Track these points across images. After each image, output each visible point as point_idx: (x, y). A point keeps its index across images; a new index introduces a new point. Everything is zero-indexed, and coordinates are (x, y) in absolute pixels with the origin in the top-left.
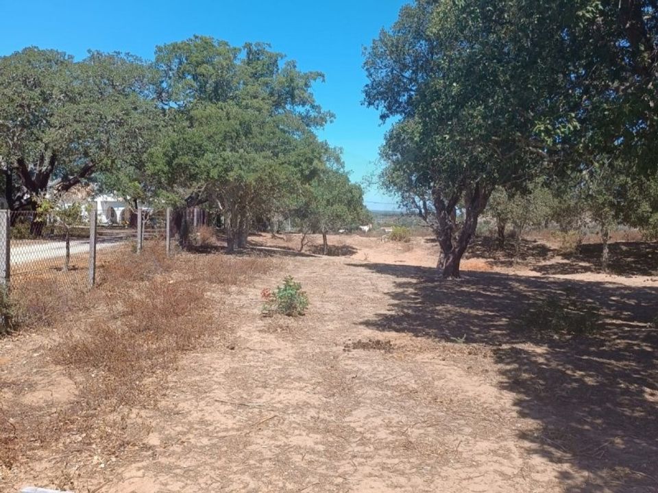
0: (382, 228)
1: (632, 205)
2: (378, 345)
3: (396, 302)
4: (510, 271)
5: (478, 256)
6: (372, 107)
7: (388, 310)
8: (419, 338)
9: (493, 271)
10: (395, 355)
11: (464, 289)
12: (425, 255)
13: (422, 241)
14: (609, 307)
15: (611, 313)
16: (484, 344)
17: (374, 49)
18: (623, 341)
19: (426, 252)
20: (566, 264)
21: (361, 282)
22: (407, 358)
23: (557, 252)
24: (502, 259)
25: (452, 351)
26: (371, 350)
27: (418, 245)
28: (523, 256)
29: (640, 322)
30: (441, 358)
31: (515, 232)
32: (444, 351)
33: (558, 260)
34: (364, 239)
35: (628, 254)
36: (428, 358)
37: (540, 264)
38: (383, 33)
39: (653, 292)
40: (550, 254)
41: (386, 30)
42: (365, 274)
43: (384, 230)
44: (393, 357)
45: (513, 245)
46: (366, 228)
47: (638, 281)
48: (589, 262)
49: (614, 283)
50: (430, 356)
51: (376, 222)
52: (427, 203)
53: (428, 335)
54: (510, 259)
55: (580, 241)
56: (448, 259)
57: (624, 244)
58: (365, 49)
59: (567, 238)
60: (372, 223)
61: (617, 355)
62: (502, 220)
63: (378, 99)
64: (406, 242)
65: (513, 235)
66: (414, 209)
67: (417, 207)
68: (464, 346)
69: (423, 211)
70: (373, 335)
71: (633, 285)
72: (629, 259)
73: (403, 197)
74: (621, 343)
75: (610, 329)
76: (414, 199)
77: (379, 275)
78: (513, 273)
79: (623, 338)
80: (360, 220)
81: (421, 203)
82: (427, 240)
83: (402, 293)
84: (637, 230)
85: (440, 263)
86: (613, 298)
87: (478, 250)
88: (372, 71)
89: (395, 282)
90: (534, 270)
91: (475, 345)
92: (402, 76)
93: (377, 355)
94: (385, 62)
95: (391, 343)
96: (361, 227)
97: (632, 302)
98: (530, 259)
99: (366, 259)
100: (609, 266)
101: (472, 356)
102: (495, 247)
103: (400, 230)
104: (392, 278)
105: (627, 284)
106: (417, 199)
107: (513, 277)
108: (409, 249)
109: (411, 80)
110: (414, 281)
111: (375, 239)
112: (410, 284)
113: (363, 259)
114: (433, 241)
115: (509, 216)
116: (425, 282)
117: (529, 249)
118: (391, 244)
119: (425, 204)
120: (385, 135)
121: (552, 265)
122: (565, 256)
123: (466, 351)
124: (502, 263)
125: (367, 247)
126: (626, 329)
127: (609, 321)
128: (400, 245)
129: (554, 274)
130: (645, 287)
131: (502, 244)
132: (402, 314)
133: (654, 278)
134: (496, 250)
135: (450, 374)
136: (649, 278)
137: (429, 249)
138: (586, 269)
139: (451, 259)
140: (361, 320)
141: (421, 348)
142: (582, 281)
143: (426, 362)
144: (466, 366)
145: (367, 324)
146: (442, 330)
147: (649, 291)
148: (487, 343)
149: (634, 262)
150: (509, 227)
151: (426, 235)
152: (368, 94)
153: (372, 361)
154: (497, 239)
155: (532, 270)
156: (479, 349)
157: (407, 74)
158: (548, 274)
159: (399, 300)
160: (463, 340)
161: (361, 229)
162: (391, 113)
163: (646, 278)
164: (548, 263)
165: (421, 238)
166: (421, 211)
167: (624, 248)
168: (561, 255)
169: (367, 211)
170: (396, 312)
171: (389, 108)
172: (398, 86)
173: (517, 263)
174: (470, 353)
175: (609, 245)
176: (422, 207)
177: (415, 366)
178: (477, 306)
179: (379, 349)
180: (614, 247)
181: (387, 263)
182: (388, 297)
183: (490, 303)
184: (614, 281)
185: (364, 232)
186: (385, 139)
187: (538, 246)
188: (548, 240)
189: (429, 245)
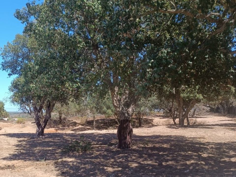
0: (13, 119)
1: (101, 108)
2: (9, 167)
3: (18, 148)
4: (64, 132)
5: (52, 127)
6: (4, 71)
7: (14, 152)
8: (27, 162)
9: (57, 133)
10: (16, 170)
11: (46, 140)
12: (31, 129)
13: (30, 123)
14: (95, 141)
15: (95, 143)
16: (52, 160)
17: (5, 48)
18: (99, 152)
19: (32, 127)
20: (82, 128)
21: (3, 142)
22: (21, 170)
23: (80, 124)
24: (61, 128)
25: (39, 165)
26: (5, 170)
27: (29, 125)
28: (68, 126)
29: (104, 145)
30: (35, 168)
31: (65, 118)
32: (36, 165)
33: (80, 126)
34: (5, 124)
35: (101, 123)
36: (30, 169)
37: (74, 128)
38: (8, 43)
39: (108, 135)
40: (77, 125)
41: (10, 42)
42: (4, 138)
43: (14, 119)
44: (15, 171)
45: (64, 123)
46: (6, 119)
47: (104, 132)
48: (90, 126)
49: (97, 133)
50: (31, 168)
51: (11, 116)
52: (31, 108)
53: (30, 160)
54: (64, 128)
55: (87, 119)
56: (40, 129)
57: (100, 120)
58: (1, 48)
59: (83, 119)
60: (9, 117)
61: (96, 157)
62: (60, 114)
63: (7, 68)
64: (23, 124)
65: (65, 119)
66: (26, 111)
67: (27, 110)
68: (44, 162)
69: (29, 111)
70: (7, 163)
71: (102, 133)
72: (102, 125)
73: (21, 106)
74: (98, 153)
75: (95, 149)
76: (25, 107)
77: (10, 138)
78: (65, 132)
79: (99, 151)
80: (3, 116)
81: (28, 109)
82: (32, 122)
83: (21, 144)
84: (103, 115)
85: (37, 131)
86: (96, 138)
87: (52, 125)
88: (5, 57)
89: (18, 140)
90: (72, 130)
91: (49, 161)
92: (18, 60)
93: (8, 171)
94: (10, 54)
95: (15, 165)
96: (4, 119)
97: (102, 139)
98: (71, 127)
99: (5, 132)
100: (96, 127)
101: (47, 166)
102: (59, 123)
103: (20, 119)
104: (16, 139)
105: (101, 133)
106: (27, 107)
107: (64, 134)
108: (24, 127)
109: (21, 62)
110: (26, 139)
111: (10, 123)
112: (24, 140)
113: (4, 132)
114: (34, 123)
115: (62, 112)
116: (30, 139)
117: (70, 123)
118: (17, 125)
119: (30, 109)
120: (11, 82)
121: (78, 128)
122: (82, 125)
123: (45, 164)
124: (61, 129)
125: (6, 127)
126: (100, 148)
127: (95, 146)
128: (21, 125)
129: (78, 131)
130: (106, 133)
131: (61, 122)
132: (20, 153)
133: (109, 130)
134: (59, 124)
135: (38, 174)
136: (107, 130)
137: (33, 126)
138: (89, 129)
139: (41, 129)
140: (2, 158)
141: (27, 166)
142: (87, 133)
143: (29, 171)
144: (45, 170)
145: (4, 159)
146: (36, 157)
147: (107, 135)
148: (53, 160)
149: (103, 125)
150: (63, 116)
151: (32, 120)
152: (3, 66)
153: (6, 174)
154: (59, 121)
155: (71, 131)
156: (50, 162)
157: (20, 59)
158: (76, 132)
159: (19, 147)
160: (44, 160)
161: (4, 120)
162: (13, 74)
163: (106, 130)
164: (77, 128)
165: (29, 122)
166: (28, 112)
167: (100, 121)
168: (81, 125)
169: (6, 112)
170: (17, 152)
171: (12, 72)
172: (16, 64)
173: (66, 129)
174: (47, 165)
175: (95, 120)
176: (29, 110)
177: (25, 173)
178: (50, 146)
179: (9, 169)
180: (97, 121)
181: (15, 133)
182: (14, 147)
183: (55, 144)
184: (97, 132)
185: (5, 121)
186: (11, 84)
187: (73, 122)
188: (77, 120)
189: (33, 124)
